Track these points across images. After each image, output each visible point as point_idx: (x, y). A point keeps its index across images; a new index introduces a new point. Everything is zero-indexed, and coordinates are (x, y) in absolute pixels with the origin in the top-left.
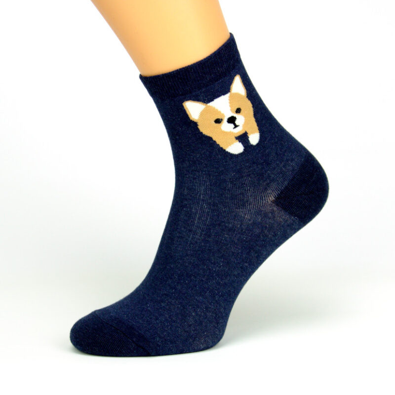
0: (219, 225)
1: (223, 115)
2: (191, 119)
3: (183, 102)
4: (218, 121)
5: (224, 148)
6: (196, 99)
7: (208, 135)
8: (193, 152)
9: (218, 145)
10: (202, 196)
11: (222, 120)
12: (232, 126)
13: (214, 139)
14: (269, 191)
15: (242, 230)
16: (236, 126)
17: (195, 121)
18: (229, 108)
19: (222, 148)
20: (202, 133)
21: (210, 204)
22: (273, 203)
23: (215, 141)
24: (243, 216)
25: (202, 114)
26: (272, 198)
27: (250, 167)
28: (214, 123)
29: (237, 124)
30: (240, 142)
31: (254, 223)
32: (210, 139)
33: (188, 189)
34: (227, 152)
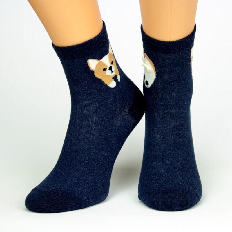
0: (105, 129)
1: (107, 66)
2: (91, 69)
3: (87, 60)
4: (105, 70)
5: (107, 85)
6: (94, 58)
7: (100, 78)
8: (90, 89)
9: (105, 83)
10: (95, 113)
11: (106, 69)
12: (111, 71)
13: (102, 80)
14: (126, 107)
15: (116, 130)
16: (112, 72)
17: (93, 70)
18: (109, 62)
19: (106, 85)
20: (96, 77)
21: (99, 117)
22: (128, 113)
23: (103, 81)
24: (116, 122)
25: (97, 66)
26: (127, 111)
27: (119, 94)
28: (102, 70)
29: (113, 70)
30: (114, 80)
31: (121, 126)
32: (100, 80)
33: (86, 110)
34: (109, 87)
